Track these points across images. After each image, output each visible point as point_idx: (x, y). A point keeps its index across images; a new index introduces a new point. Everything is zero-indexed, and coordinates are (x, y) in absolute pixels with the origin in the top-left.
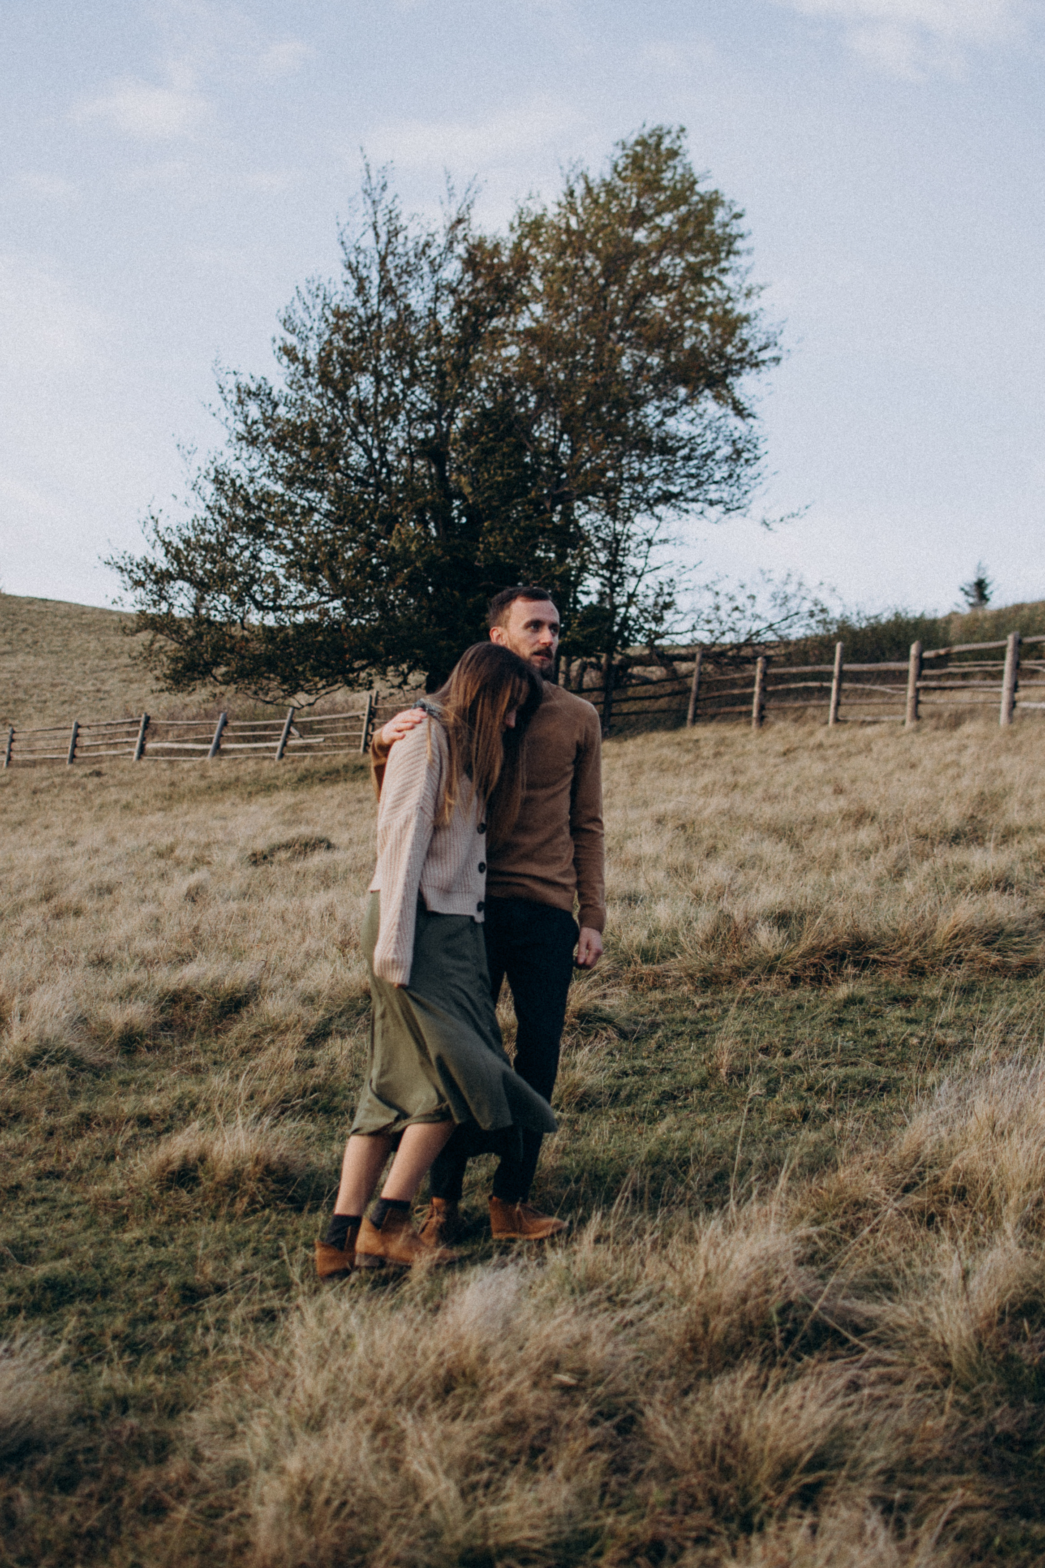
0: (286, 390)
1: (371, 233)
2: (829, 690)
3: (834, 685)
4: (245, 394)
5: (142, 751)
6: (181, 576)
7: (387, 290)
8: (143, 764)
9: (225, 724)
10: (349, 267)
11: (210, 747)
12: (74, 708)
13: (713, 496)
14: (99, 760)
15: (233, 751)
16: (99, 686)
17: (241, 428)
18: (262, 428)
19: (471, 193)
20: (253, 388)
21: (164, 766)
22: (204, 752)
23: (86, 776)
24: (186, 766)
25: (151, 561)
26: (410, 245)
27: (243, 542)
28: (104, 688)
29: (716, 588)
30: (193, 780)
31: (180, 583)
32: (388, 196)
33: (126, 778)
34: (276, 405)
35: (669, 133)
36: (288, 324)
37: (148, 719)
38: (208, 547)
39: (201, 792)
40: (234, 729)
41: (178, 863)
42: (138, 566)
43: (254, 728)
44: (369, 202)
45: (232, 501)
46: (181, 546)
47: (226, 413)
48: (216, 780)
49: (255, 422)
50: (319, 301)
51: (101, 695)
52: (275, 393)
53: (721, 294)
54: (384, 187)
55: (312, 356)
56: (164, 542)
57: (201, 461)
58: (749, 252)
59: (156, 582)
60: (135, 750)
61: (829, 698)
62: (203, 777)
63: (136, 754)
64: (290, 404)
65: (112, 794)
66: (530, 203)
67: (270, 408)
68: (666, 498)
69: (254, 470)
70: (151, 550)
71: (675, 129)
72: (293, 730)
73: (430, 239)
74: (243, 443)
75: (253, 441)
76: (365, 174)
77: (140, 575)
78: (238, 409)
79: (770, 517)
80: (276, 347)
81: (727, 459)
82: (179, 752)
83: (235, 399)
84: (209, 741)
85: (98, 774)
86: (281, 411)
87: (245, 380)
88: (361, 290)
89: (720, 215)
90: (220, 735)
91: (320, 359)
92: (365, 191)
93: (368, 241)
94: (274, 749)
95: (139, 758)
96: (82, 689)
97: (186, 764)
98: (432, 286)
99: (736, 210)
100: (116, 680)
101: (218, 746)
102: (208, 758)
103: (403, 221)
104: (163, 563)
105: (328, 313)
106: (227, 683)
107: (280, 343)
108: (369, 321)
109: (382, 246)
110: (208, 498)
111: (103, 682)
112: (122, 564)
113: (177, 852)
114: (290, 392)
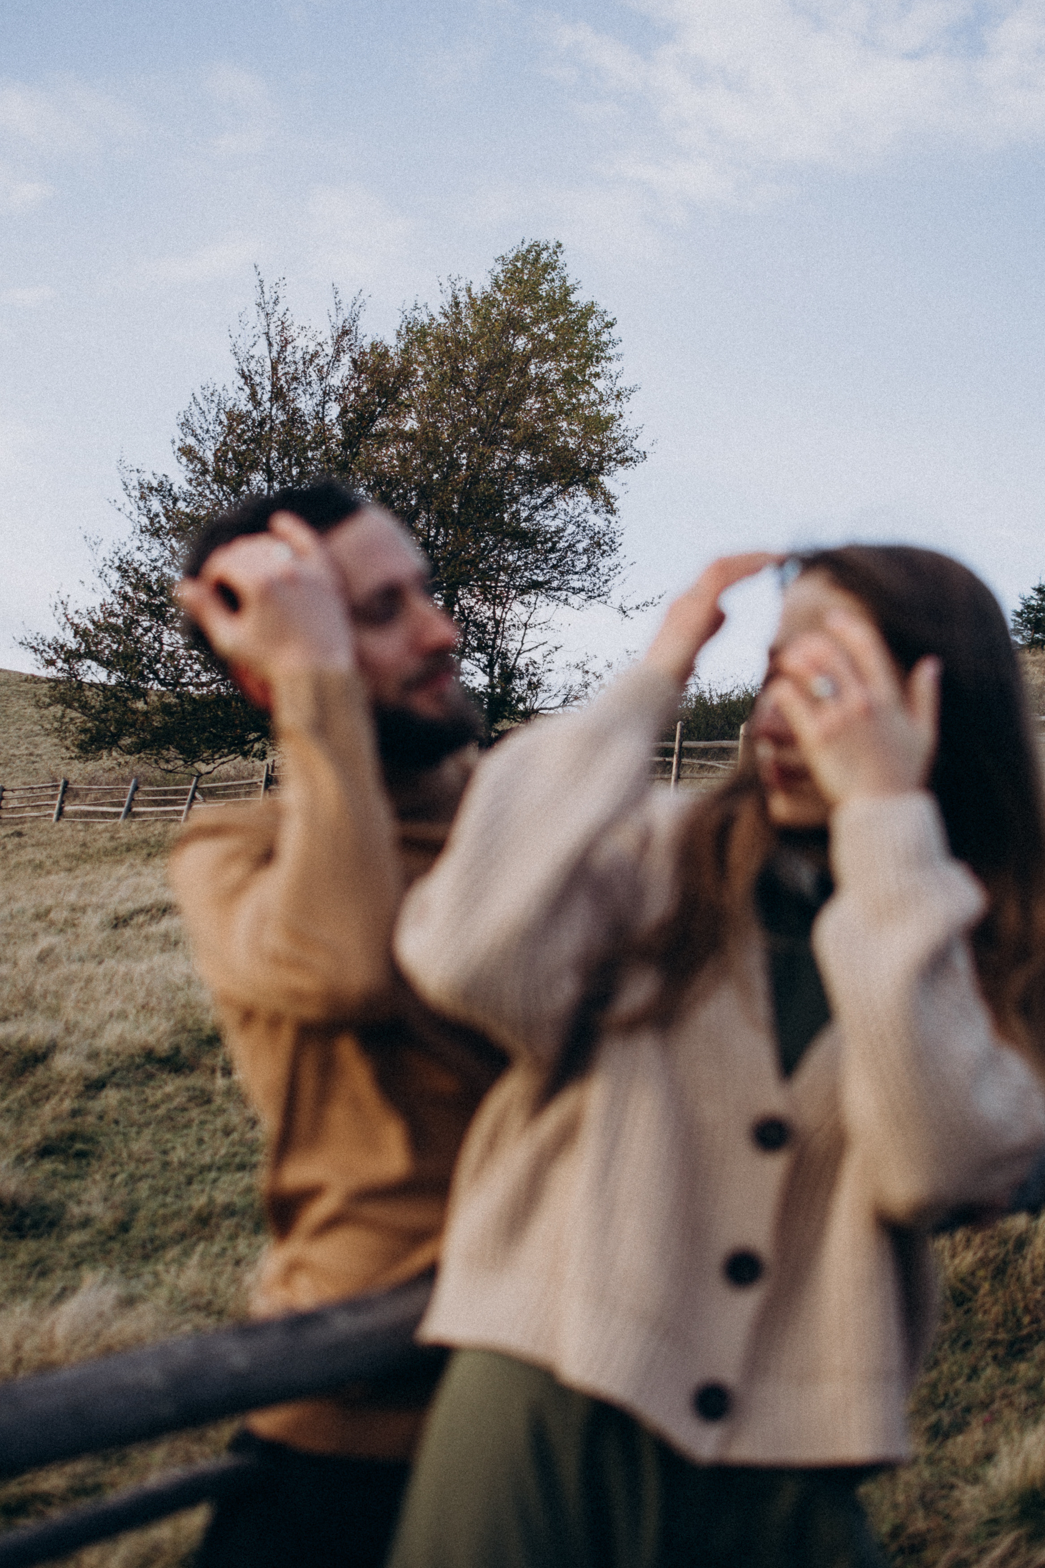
0: (186, 487)
1: (263, 342)
2: (671, 763)
3: (675, 760)
4: (146, 491)
5: (61, 813)
6: (90, 655)
7: (278, 395)
8: (61, 825)
9: (136, 788)
10: (243, 376)
11: (123, 810)
12: (8, 770)
13: (577, 585)
14: (22, 820)
15: (144, 813)
16: (32, 749)
17: (145, 521)
18: (163, 520)
19: (356, 307)
20: (155, 484)
21: (80, 827)
22: (117, 815)
23: (7, 836)
24: (100, 827)
25: (61, 641)
26: (299, 354)
27: (146, 624)
28: (37, 752)
29: (586, 668)
30: (103, 841)
31: (89, 662)
32: (280, 308)
33: (44, 838)
34: (175, 500)
35: (547, 248)
36: (186, 424)
37: (66, 783)
38: (114, 628)
39: (107, 853)
40: (147, 793)
41: (52, 923)
42: (49, 646)
43: (165, 793)
44: (262, 315)
45: (135, 588)
46: (91, 627)
47: (131, 507)
48: (125, 840)
49: (157, 515)
50: (213, 405)
51: (32, 758)
52: (175, 489)
53: (593, 396)
54: (276, 303)
55: (209, 456)
56: (72, 624)
57: (106, 551)
58: (619, 356)
59: (66, 661)
60: (55, 812)
61: (671, 772)
62: (112, 838)
63: (55, 816)
64: (188, 498)
65: (29, 854)
66: (416, 314)
67: (170, 503)
68: (536, 585)
69: (156, 560)
70: (61, 632)
71: (552, 244)
72: (197, 795)
73: (319, 348)
74: (147, 536)
75: (156, 533)
76: (259, 289)
77: (52, 654)
78: (142, 504)
79: (627, 605)
80: (176, 448)
81: (586, 551)
82: (94, 814)
83: (138, 495)
84: (121, 804)
85: (19, 834)
86: (181, 505)
87: (148, 477)
88: (253, 396)
89: (592, 325)
90: (132, 799)
91: (217, 459)
92: (259, 305)
93: (261, 349)
94: (181, 812)
95: (58, 819)
96: (17, 753)
97: (100, 825)
98: (321, 392)
99: (608, 319)
100: (48, 744)
101: (129, 809)
102: (120, 820)
103: (293, 332)
104: (72, 643)
105: (223, 417)
106: (130, 753)
107: (178, 444)
108: (262, 424)
109: (274, 354)
110: (113, 585)
111: (36, 746)
112: (34, 644)
113: (52, 915)
114: (190, 488)
